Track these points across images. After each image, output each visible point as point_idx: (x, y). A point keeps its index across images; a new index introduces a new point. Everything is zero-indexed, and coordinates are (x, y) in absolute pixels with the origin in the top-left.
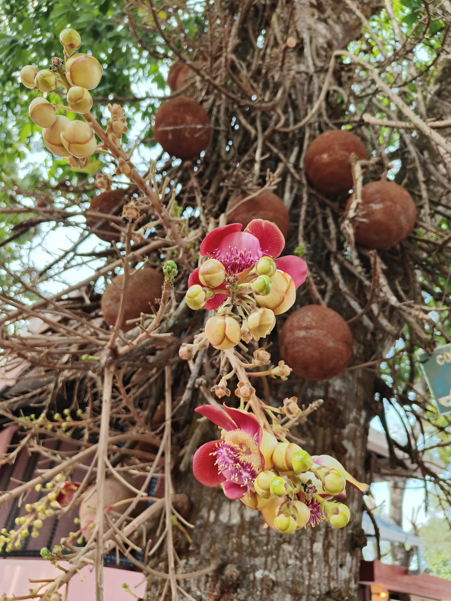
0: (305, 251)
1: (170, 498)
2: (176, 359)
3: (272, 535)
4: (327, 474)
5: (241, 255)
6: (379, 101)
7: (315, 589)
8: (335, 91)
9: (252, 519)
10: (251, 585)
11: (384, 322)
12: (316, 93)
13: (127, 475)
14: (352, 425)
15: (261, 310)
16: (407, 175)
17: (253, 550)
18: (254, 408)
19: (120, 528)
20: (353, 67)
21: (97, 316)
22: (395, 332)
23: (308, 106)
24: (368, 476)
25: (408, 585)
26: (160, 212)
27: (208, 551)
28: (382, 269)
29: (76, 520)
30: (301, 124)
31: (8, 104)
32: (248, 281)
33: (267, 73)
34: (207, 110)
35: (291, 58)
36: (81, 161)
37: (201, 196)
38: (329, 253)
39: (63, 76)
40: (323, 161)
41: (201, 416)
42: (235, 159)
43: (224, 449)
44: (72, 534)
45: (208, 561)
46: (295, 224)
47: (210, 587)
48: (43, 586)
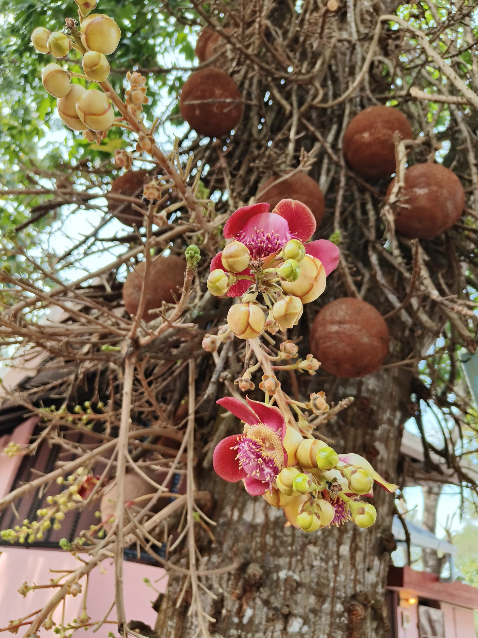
0: (341, 239)
1: (192, 495)
2: (200, 352)
3: (297, 535)
4: (354, 472)
5: (268, 238)
6: (429, 73)
7: (340, 591)
8: (380, 62)
9: (277, 519)
10: (274, 585)
11: (424, 318)
12: (359, 63)
13: (149, 471)
14: (385, 426)
15: (287, 298)
16: (457, 157)
17: (277, 550)
18: (279, 402)
19: (141, 522)
20: (401, 33)
21: (119, 306)
22: (436, 328)
23: (350, 79)
24: (401, 479)
25: (438, 592)
26: (184, 193)
27: (231, 549)
28: (424, 261)
29: (97, 514)
30: (340, 99)
31: (25, 77)
32: (274, 266)
33: (305, 41)
34: (238, 83)
35: (332, 24)
36: (98, 136)
37: (230, 177)
38: (367, 242)
39: (78, 39)
40: (363, 140)
41: (225, 411)
42: (267, 138)
43: (246, 443)
44: (93, 528)
45: (231, 560)
46: (331, 210)
47: (232, 584)
48: (63, 577)
